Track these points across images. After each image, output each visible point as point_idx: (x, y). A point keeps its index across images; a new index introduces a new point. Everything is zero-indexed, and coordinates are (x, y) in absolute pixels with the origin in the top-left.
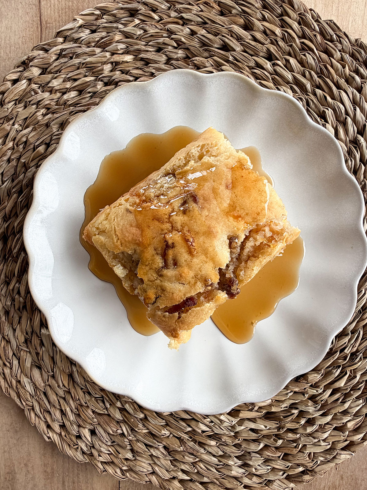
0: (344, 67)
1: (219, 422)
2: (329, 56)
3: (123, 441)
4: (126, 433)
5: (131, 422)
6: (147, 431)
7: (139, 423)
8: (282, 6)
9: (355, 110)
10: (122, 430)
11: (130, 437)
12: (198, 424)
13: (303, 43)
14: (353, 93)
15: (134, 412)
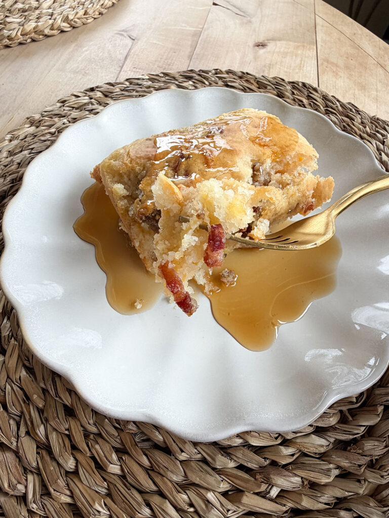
0: (365, 127)
1: (204, 507)
2: (350, 120)
3: (18, 512)
4: (30, 496)
5: (48, 472)
6: (69, 500)
7: (61, 478)
8: (308, 90)
9: (381, 155)
10: (26, 487)
11: (34, 506)
12: (165, 502)
13: (327, 110)
14: (376, 144)
15: (60, 450)
